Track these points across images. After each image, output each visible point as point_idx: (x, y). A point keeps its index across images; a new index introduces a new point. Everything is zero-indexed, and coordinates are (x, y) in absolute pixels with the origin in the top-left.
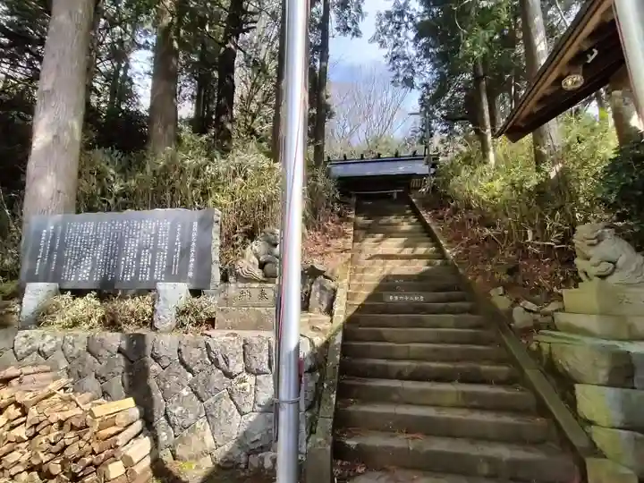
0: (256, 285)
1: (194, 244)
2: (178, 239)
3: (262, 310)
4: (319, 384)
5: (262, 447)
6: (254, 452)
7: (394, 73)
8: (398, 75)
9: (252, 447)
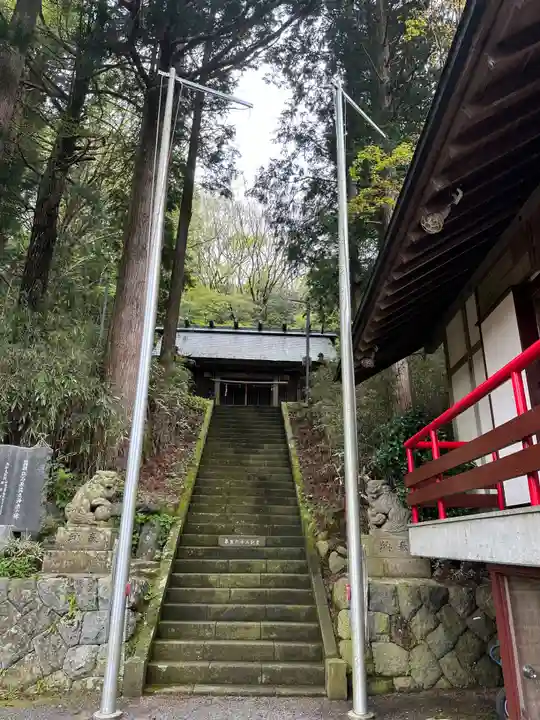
0: (87, 529)
1: (22, 484)
2: (5, 478)
3: (92, 553)
4: (139, 622)
5: (85, 673)
6: (78, 678)
7: (278, 240)
8: (282, 243)
9: (77, 673)
